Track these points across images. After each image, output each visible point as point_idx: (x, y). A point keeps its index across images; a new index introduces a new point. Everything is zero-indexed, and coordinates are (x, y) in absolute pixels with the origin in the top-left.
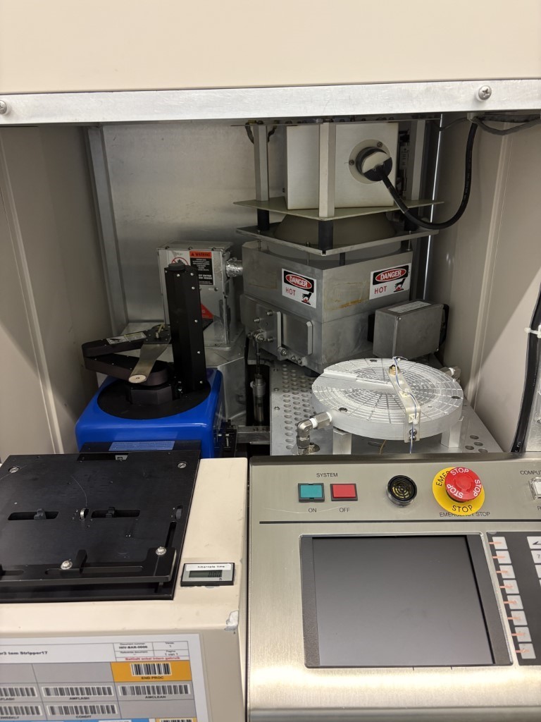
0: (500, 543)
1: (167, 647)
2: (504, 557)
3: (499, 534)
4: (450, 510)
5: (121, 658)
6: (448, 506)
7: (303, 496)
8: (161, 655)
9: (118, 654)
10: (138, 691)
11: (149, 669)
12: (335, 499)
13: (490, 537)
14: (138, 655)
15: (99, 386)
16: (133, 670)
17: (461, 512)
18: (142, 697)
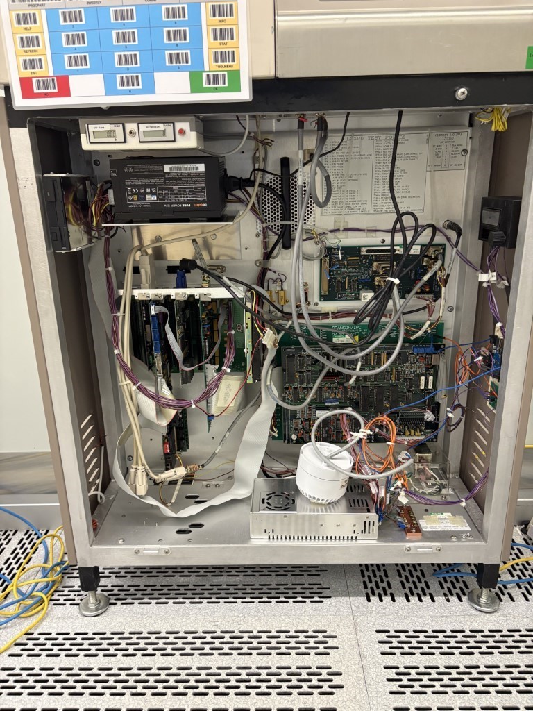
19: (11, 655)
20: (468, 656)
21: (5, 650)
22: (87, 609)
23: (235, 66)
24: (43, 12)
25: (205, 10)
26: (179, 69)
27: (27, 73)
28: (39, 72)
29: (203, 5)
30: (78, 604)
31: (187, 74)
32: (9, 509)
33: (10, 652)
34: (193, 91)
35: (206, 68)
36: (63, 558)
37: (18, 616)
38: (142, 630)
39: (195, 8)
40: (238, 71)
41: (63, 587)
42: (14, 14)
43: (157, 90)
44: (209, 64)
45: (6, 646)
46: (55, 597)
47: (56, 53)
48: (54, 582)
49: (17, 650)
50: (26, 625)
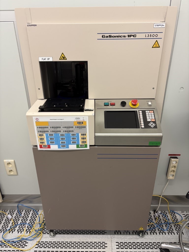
0: (141, 112)
1: (83, 119)
2: (141, 114)
3: (141, 110)
4: (132, 107)
5: (76, 120)
6: (132, 106)
7: (105, 104)
8: (82, 120)
9: (75, 120)
10: (78, 127)
11: (80, 123)
12: (111, 105)
13: (139, 111)
14: (78, 120)
15: (58, 95)
16: (77, 123)
17: (134, 107)
18: (78, 129)
19: (36, 248)
20: (135, 249)
21: (34, 246)
22: (51, 235)
23: (86, 144)
24: (45, 134)
25: (80, 135)
26: (74, 144)
27: (41, 144)
28: (44, 144)
29: (79, 134)
30: (49, 234)
31: (76, 145)
32: (28, 206)
33: (35, 247)
34: (77, 148)
35: (80, 144)
36: (43, 219)
37: (36, 237)
38: (64, 241)
39: (78, 134)
40: (87, 144)
41: (45, 228)
42: (38, 134)
43: (69, 148)
44: (80, 143)
45: (34, 245)
46: (43, 231)
47: (48, 141)
48: (42, 228)
49: (37, 246)
50: (38, 240)
